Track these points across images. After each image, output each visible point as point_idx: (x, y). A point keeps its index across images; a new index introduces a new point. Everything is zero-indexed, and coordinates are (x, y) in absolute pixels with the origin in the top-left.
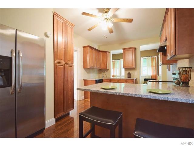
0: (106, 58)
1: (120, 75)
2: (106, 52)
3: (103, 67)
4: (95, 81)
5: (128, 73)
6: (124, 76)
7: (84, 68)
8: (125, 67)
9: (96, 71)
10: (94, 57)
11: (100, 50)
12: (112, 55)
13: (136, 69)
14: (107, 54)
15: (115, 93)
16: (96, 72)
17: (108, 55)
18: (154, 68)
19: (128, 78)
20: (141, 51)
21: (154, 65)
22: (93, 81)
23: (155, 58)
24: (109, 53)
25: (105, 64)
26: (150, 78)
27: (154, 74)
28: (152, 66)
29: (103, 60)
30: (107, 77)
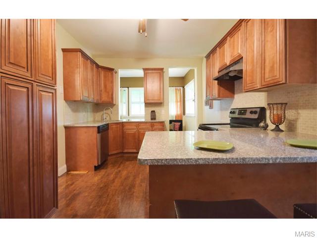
0: (112, 82)
1: (129, 115)
2: (111, 70)
3: (105, 98)
4: (96, 129)
5: (152, 111)
6: (144, 116)
7: (64, 100)
8: (148, 101)
9: (89, 106)
10: (89, 77)
11: (100, 64)
12: (121, 78)
13: (163, 105)
14: (112, 74)
15: (265, 159)
16: (89, 110)
17: (114, 78)
18: (179, 104)
19: (152, 119)
20: (170, 77)
21: (179, 100)
22: (92, 129)
23: (180, 89)
24: (116, 73)
25: (110, 94)
26: (174, 119)
27: (179, 113)
28: (177, 102)
29: (105, 86)
30: (112, 119)
